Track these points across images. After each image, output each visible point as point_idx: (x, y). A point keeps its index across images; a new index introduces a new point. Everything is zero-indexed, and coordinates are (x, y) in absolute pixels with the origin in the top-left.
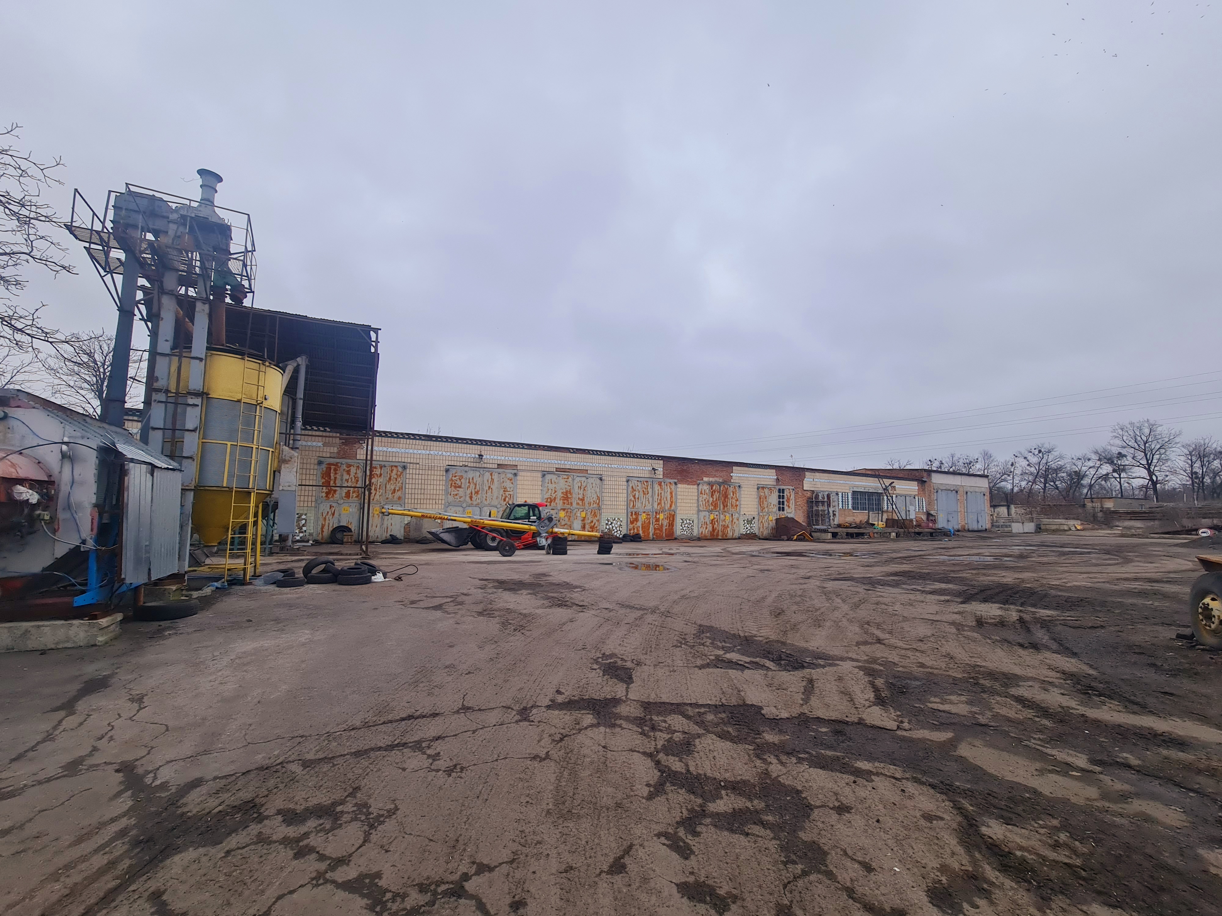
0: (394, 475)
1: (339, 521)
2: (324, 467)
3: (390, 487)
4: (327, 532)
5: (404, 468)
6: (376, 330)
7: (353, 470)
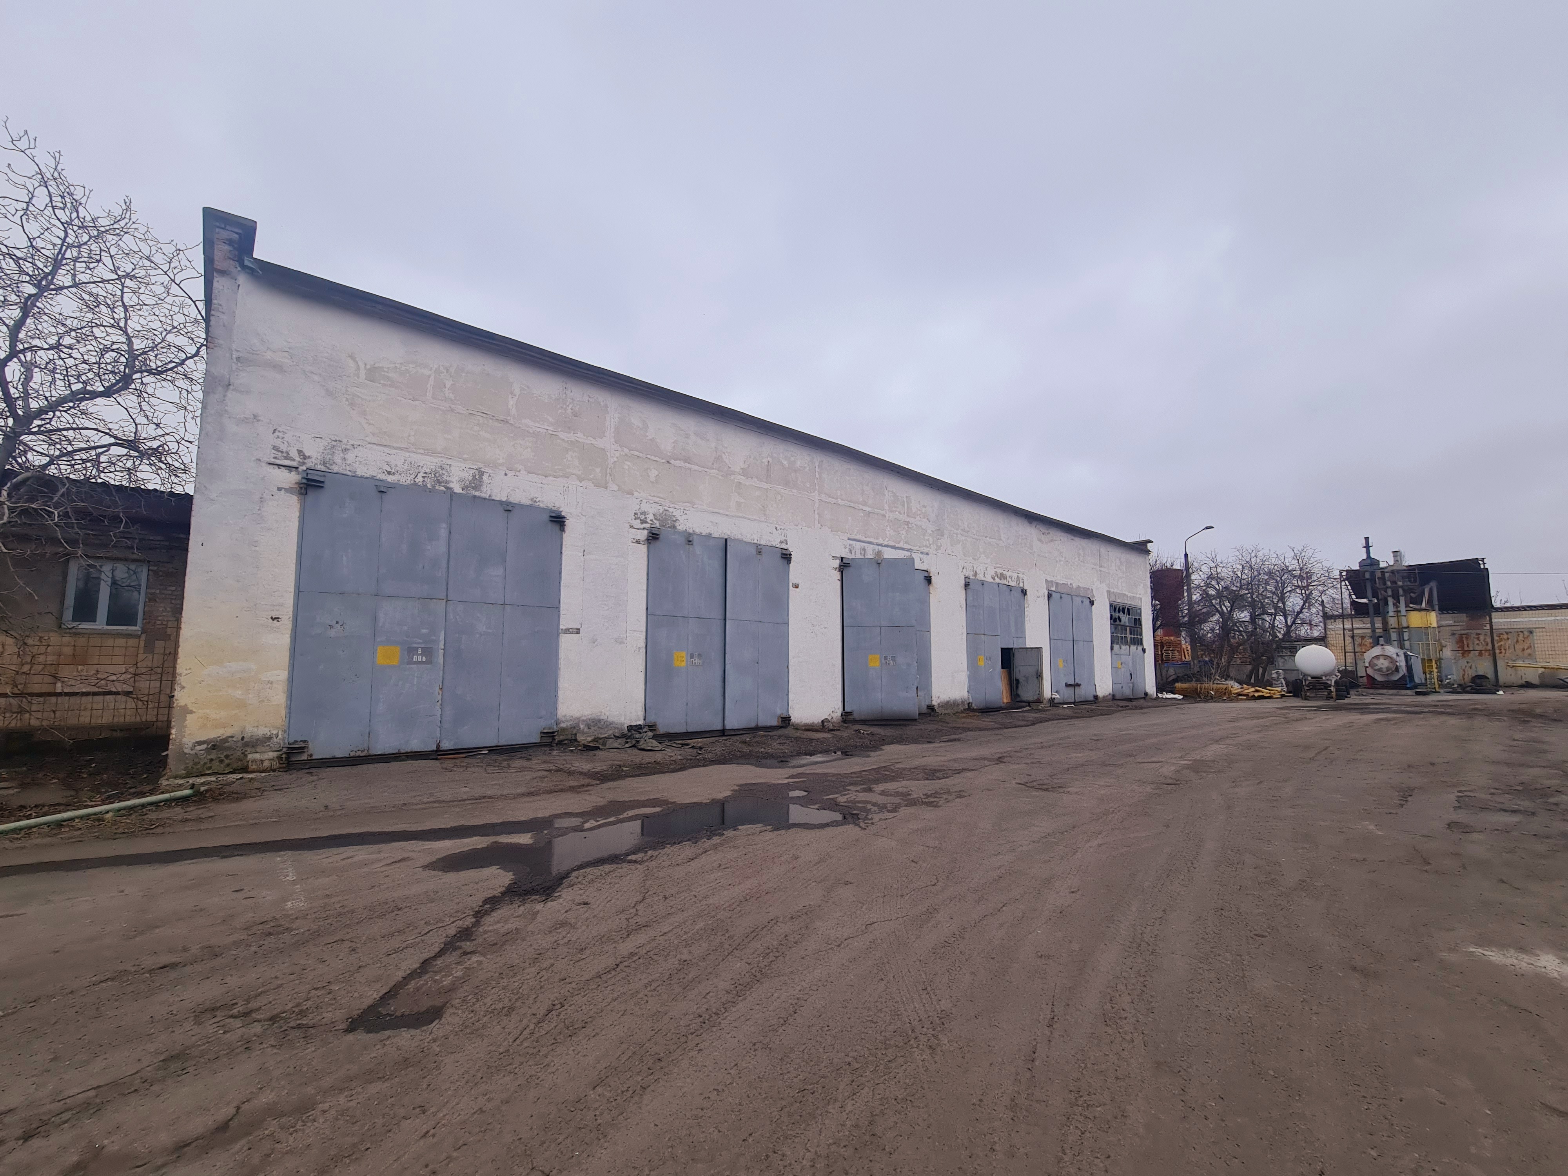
0: (1521, 638)
1: (1476, 671)
2: (1457, 636)
3: (1519, 647)
4: (1467, 679)
5: (1531, 632)
6: (1483, 560)
7: (1482, 638)
